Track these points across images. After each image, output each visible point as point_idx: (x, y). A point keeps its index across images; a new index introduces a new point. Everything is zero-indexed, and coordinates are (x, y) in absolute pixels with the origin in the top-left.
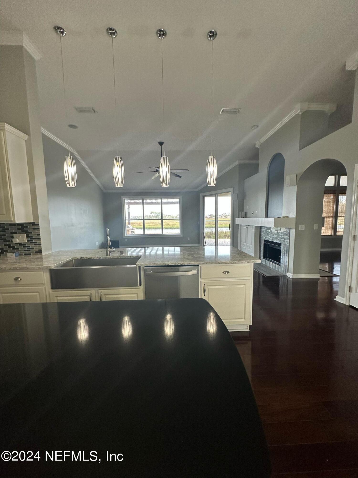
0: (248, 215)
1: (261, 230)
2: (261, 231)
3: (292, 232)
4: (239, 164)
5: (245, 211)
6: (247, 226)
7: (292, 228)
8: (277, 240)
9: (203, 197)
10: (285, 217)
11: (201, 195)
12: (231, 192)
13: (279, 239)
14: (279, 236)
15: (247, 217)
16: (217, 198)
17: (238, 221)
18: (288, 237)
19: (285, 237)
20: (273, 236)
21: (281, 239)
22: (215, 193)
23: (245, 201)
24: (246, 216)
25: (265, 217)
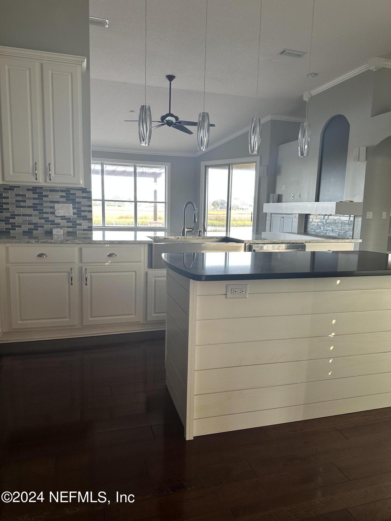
0: (284, 199)
1: (307, 220)
2: (307, 222)
3: (358, 221)
4: (271, 120)
5: (278, 192)
6: (284, 216)
7: (357, 216)
8: (333, 233)
9: (206, 167)
10: (348, 202)
11: (203, 164)
12: (256, 162)
13: (336, 231)
14: (338, 227)
15: (281, 202)
16: (231, 171)
17: (268, 208)
18: (352, 228)
19: (347, 227)
20: (328, 228)
21: (341, 231)
22: (229, 163)
23: (278, 177)
24: (279, 199)
25: (315, 201)
